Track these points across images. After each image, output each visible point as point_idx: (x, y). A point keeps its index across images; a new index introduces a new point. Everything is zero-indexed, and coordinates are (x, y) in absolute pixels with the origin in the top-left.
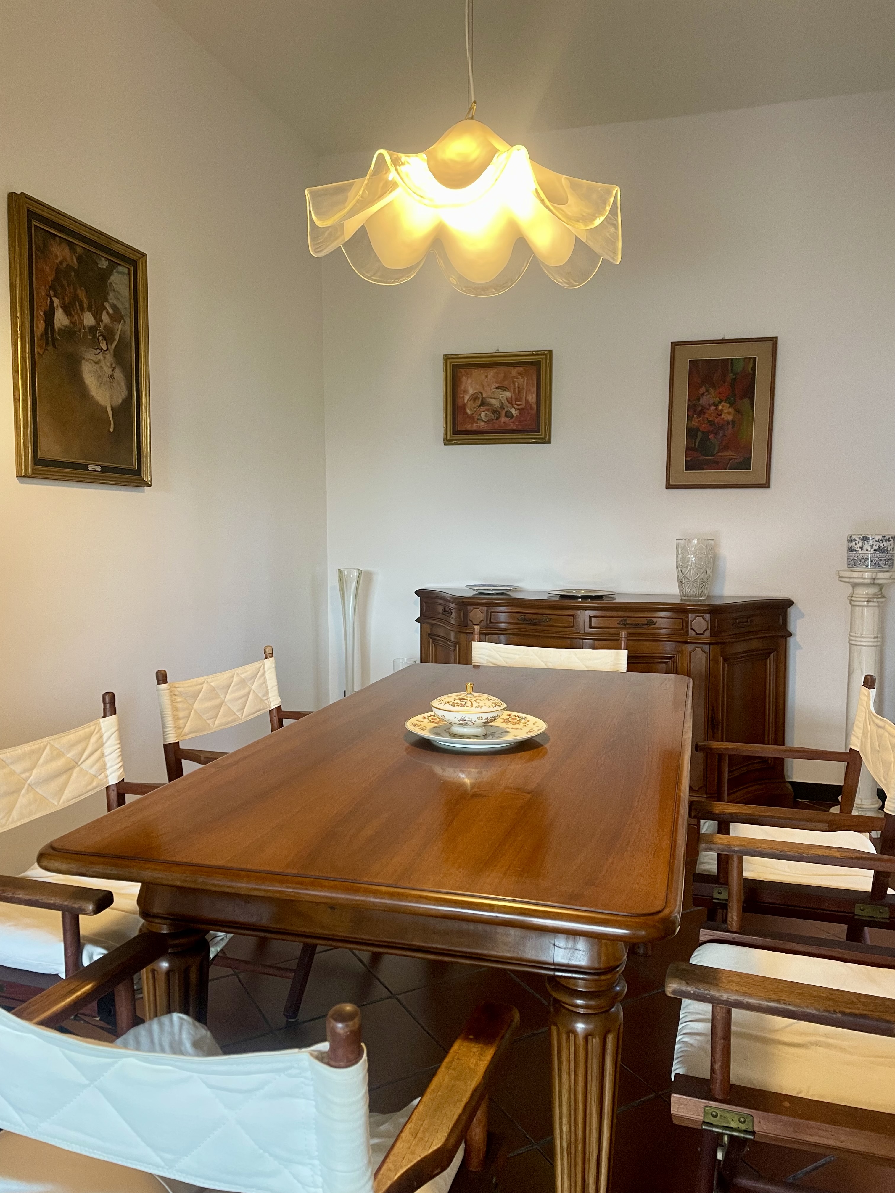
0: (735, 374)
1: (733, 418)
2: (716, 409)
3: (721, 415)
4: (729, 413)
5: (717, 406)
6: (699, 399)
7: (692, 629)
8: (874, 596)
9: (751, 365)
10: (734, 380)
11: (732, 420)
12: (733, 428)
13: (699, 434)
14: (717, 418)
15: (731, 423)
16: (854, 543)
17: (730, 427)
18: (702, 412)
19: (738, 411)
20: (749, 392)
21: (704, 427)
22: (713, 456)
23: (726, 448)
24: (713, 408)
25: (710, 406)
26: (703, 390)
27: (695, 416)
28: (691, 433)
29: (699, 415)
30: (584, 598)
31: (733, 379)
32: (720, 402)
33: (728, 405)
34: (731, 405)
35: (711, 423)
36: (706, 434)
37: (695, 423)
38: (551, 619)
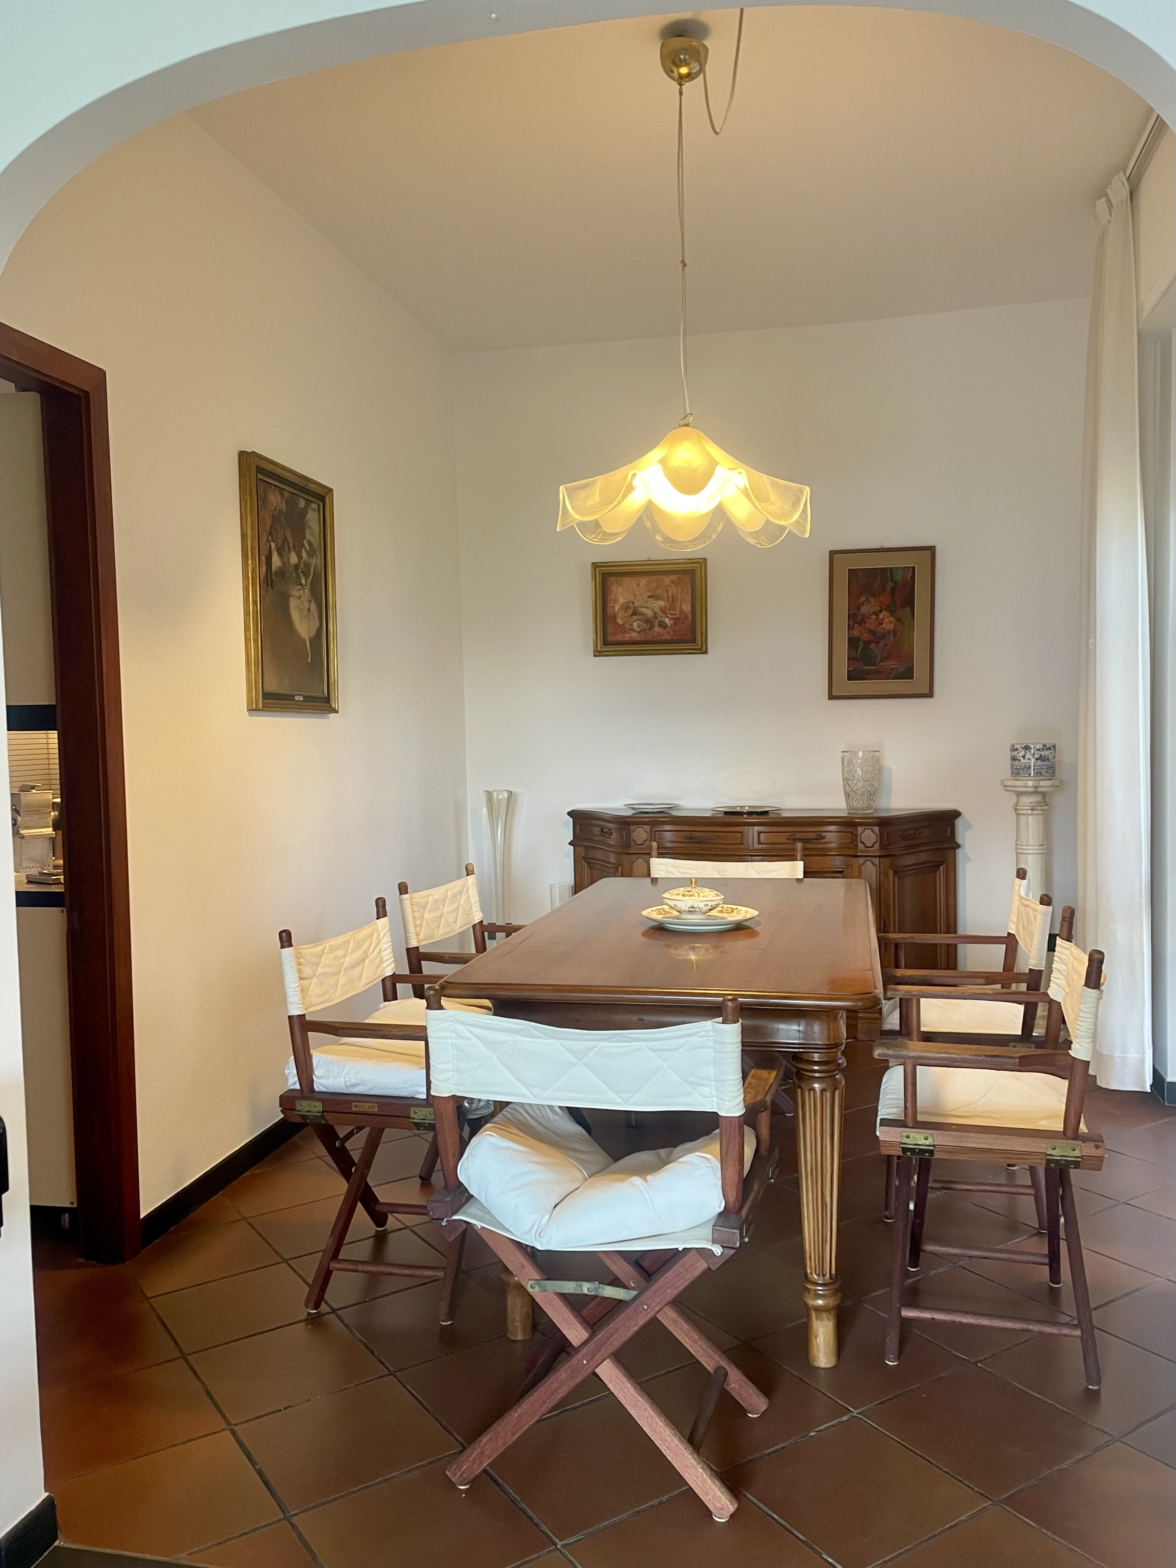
0: (895, 582)
1: (895, 626)
2: (877, 618)
3: (881, 624)
4: (890, 622)
5: (877, 614)
6: (859, 609)
7: (861, 842)
8: (1037, 804)
9: (910, 574)
10: (893, 589)
11: (894, 629)
12: (895, 637)
13: (861, 643)
14: (878, 627)
15: (892, 632)
16: (1016, 752)
17: (892, 635)
18: (862, 622)
19: (899, 620)
20: (909, 602)
21: (866, 636)
22: (875, 666)
23: (889, 657)
24: (874, 617)
25: (870, 615)
26: (863, 598)
27: (855, 625)
28: (853, 642)
29: (860, 625)
30: (750, 814)
31: (892, 587)
32: (881, 611)
33: (889, 614)
34: (892, 613)
35: (873, 632)
36: (867, 643)
37: (856, 633)
38: (718, 836)
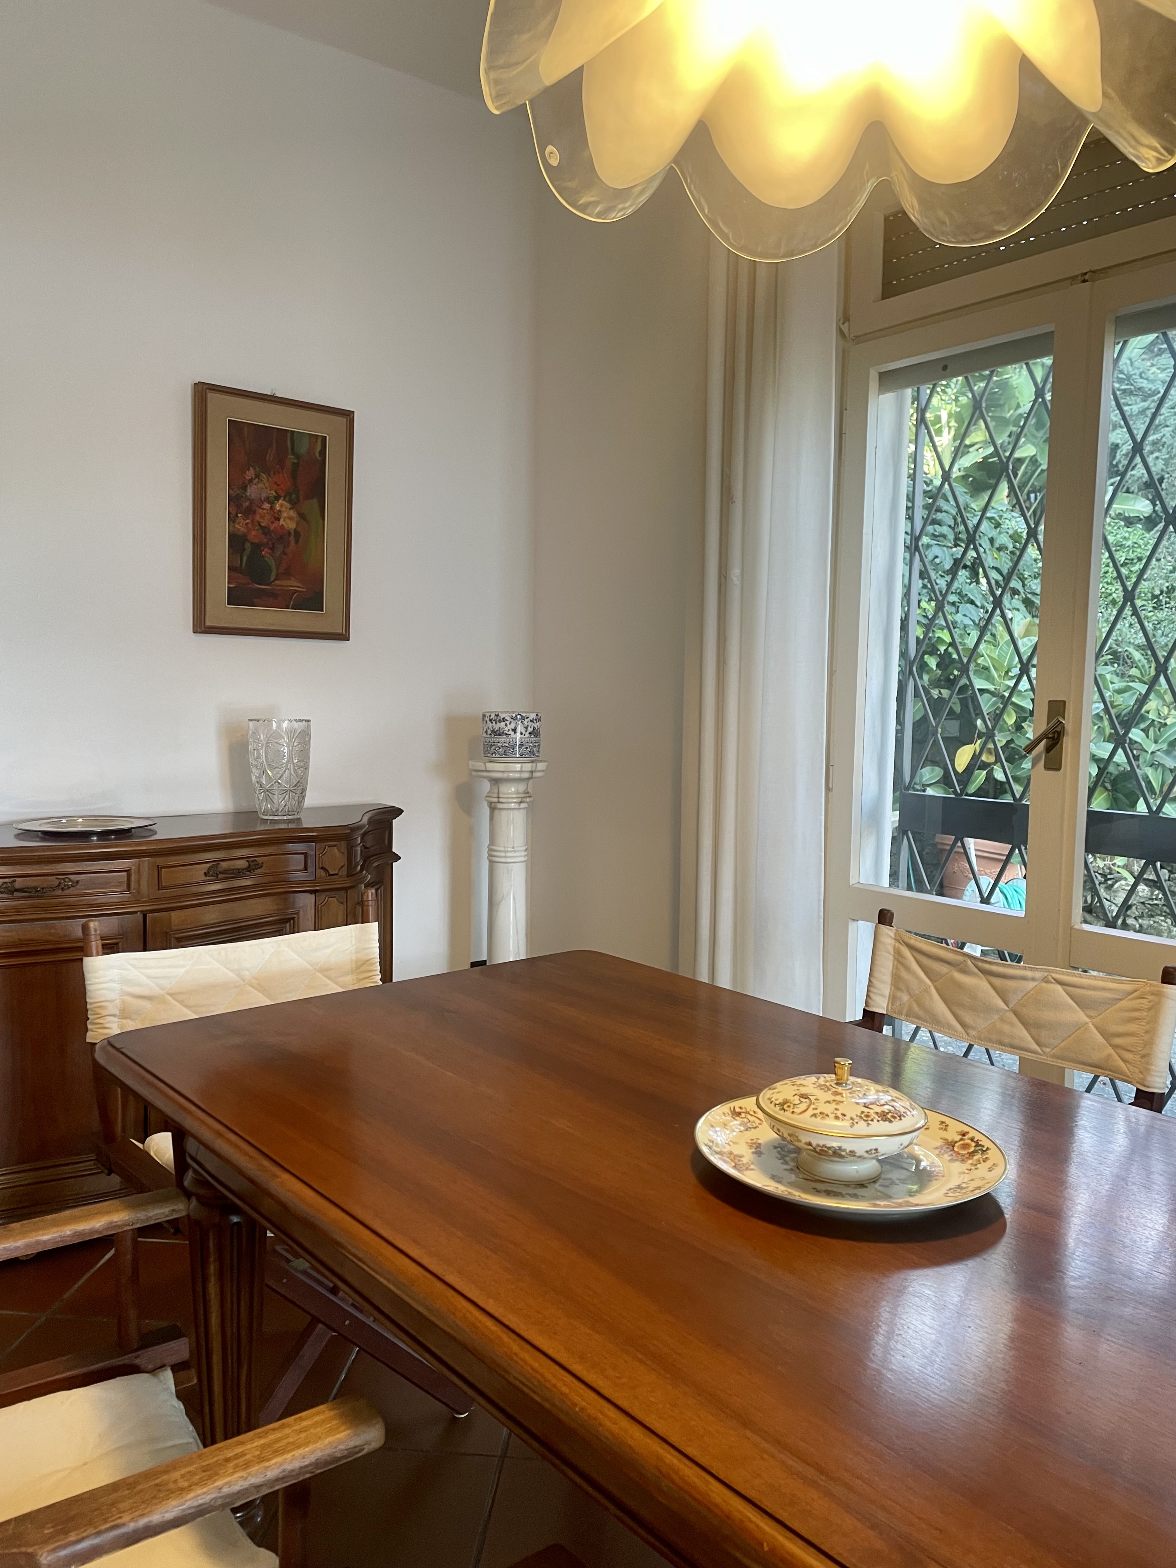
0: (297, 457)
1: (297, 527)
2: (271, 508)
3: (278, 519)
4: (291, 518)
5: (272, 503)
6: (245, 488)
7: (323, 868)
9: (319, 448)
10: (296, 466)
11: (295, 530)
12: (297, 542)
13: (248, 546)
14: (273, 522)
15: (293, 533)
16: (503, 724)
17: (292, 539)
18: (249, 512)
19: (302, 516)
20: (317, 490)
21: (255, 535)
22: (269, 584)
23: (287, 574)
24: (267, 506)
25: (262, 502)
26: (250, 474)
27: (239, 515)
28: (236, 542)
29: (246, 516)
31: (294, 463)
32: (277, 498)
33: (289, 506)
34: (294, 504)
35: (265, 531)
36: (257, 547)
37: (240, 527)
